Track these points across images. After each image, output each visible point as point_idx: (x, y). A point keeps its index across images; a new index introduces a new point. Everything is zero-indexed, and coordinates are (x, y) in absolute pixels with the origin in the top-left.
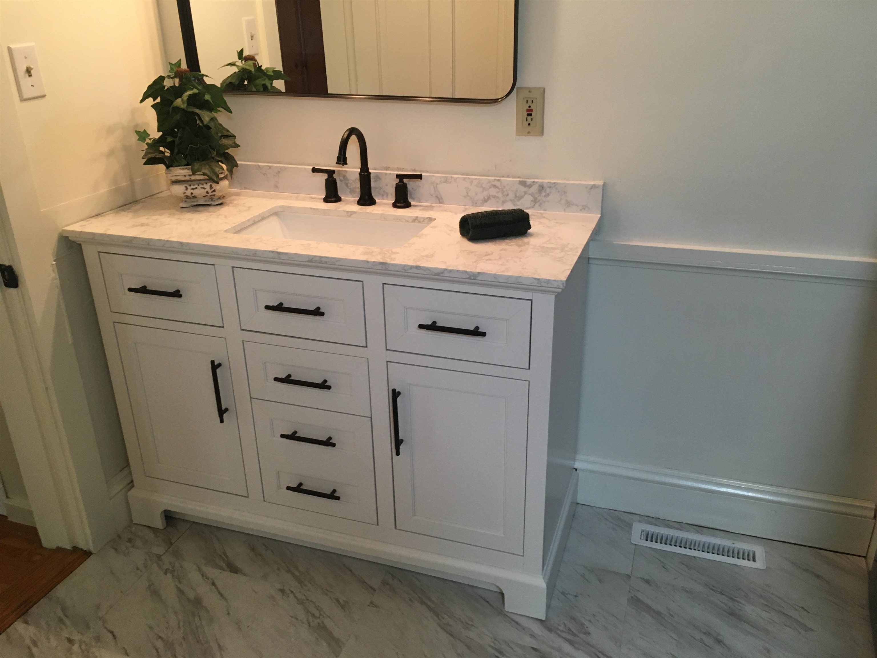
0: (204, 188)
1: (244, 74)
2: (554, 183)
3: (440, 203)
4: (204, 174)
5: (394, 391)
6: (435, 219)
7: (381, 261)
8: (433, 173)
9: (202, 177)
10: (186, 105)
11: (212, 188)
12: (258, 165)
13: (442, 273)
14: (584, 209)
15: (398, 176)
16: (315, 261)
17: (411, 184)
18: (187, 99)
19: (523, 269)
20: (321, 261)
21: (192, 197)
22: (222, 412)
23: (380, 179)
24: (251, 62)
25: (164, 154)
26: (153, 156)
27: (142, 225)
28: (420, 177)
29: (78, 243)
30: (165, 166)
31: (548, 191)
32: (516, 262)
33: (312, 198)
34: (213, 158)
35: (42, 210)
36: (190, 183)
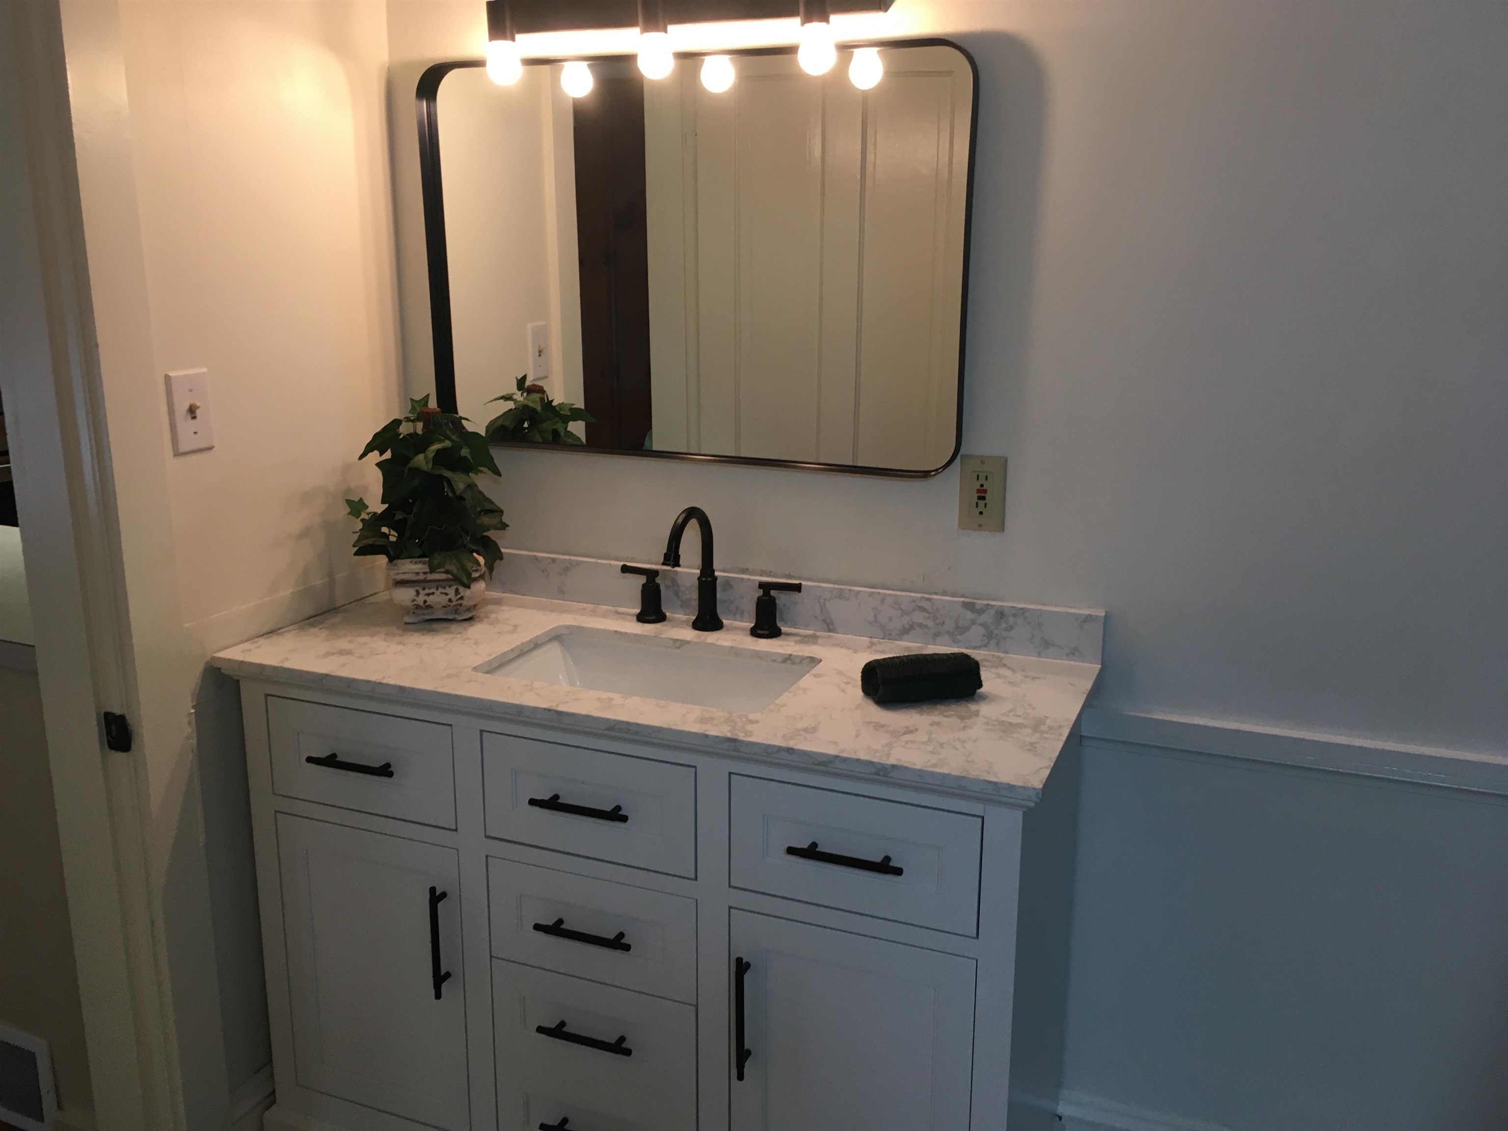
0: (447, 594)
1: (522, 413)
2: (1022, 609)
3: (830, 631)
4: (447, 572)
5: (739, 960)
6: (821, 661)
7: (729, 735)
8: (819, 581)
9: (443, 576)
10: (430, 465)
11: (459, 593)
12: (535, 556)
13: (831, 762)
14: (1073, 654)
15: (762, 585)
16: (619, 729)
17: (782, 599)
18: (434, 456)
19: (968, 762)
20: (629, 730)
21: (424, 606)
22: (439, 978)
23: (731, 587)
24: (536, 396)
25: (389, 538)
26: (371, 543)
27: (342, 653)
28: (797, 588)
29: (235, 678)
30: (388, 557)
31: (1011, 620)
32: (957, 749)
33: (618, 613)
34: (465, 546)
35: (184, 626)
36: (423, 585)
